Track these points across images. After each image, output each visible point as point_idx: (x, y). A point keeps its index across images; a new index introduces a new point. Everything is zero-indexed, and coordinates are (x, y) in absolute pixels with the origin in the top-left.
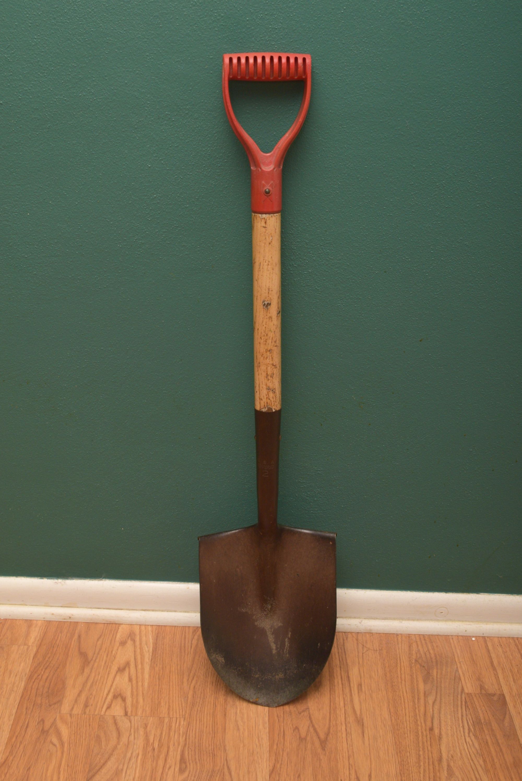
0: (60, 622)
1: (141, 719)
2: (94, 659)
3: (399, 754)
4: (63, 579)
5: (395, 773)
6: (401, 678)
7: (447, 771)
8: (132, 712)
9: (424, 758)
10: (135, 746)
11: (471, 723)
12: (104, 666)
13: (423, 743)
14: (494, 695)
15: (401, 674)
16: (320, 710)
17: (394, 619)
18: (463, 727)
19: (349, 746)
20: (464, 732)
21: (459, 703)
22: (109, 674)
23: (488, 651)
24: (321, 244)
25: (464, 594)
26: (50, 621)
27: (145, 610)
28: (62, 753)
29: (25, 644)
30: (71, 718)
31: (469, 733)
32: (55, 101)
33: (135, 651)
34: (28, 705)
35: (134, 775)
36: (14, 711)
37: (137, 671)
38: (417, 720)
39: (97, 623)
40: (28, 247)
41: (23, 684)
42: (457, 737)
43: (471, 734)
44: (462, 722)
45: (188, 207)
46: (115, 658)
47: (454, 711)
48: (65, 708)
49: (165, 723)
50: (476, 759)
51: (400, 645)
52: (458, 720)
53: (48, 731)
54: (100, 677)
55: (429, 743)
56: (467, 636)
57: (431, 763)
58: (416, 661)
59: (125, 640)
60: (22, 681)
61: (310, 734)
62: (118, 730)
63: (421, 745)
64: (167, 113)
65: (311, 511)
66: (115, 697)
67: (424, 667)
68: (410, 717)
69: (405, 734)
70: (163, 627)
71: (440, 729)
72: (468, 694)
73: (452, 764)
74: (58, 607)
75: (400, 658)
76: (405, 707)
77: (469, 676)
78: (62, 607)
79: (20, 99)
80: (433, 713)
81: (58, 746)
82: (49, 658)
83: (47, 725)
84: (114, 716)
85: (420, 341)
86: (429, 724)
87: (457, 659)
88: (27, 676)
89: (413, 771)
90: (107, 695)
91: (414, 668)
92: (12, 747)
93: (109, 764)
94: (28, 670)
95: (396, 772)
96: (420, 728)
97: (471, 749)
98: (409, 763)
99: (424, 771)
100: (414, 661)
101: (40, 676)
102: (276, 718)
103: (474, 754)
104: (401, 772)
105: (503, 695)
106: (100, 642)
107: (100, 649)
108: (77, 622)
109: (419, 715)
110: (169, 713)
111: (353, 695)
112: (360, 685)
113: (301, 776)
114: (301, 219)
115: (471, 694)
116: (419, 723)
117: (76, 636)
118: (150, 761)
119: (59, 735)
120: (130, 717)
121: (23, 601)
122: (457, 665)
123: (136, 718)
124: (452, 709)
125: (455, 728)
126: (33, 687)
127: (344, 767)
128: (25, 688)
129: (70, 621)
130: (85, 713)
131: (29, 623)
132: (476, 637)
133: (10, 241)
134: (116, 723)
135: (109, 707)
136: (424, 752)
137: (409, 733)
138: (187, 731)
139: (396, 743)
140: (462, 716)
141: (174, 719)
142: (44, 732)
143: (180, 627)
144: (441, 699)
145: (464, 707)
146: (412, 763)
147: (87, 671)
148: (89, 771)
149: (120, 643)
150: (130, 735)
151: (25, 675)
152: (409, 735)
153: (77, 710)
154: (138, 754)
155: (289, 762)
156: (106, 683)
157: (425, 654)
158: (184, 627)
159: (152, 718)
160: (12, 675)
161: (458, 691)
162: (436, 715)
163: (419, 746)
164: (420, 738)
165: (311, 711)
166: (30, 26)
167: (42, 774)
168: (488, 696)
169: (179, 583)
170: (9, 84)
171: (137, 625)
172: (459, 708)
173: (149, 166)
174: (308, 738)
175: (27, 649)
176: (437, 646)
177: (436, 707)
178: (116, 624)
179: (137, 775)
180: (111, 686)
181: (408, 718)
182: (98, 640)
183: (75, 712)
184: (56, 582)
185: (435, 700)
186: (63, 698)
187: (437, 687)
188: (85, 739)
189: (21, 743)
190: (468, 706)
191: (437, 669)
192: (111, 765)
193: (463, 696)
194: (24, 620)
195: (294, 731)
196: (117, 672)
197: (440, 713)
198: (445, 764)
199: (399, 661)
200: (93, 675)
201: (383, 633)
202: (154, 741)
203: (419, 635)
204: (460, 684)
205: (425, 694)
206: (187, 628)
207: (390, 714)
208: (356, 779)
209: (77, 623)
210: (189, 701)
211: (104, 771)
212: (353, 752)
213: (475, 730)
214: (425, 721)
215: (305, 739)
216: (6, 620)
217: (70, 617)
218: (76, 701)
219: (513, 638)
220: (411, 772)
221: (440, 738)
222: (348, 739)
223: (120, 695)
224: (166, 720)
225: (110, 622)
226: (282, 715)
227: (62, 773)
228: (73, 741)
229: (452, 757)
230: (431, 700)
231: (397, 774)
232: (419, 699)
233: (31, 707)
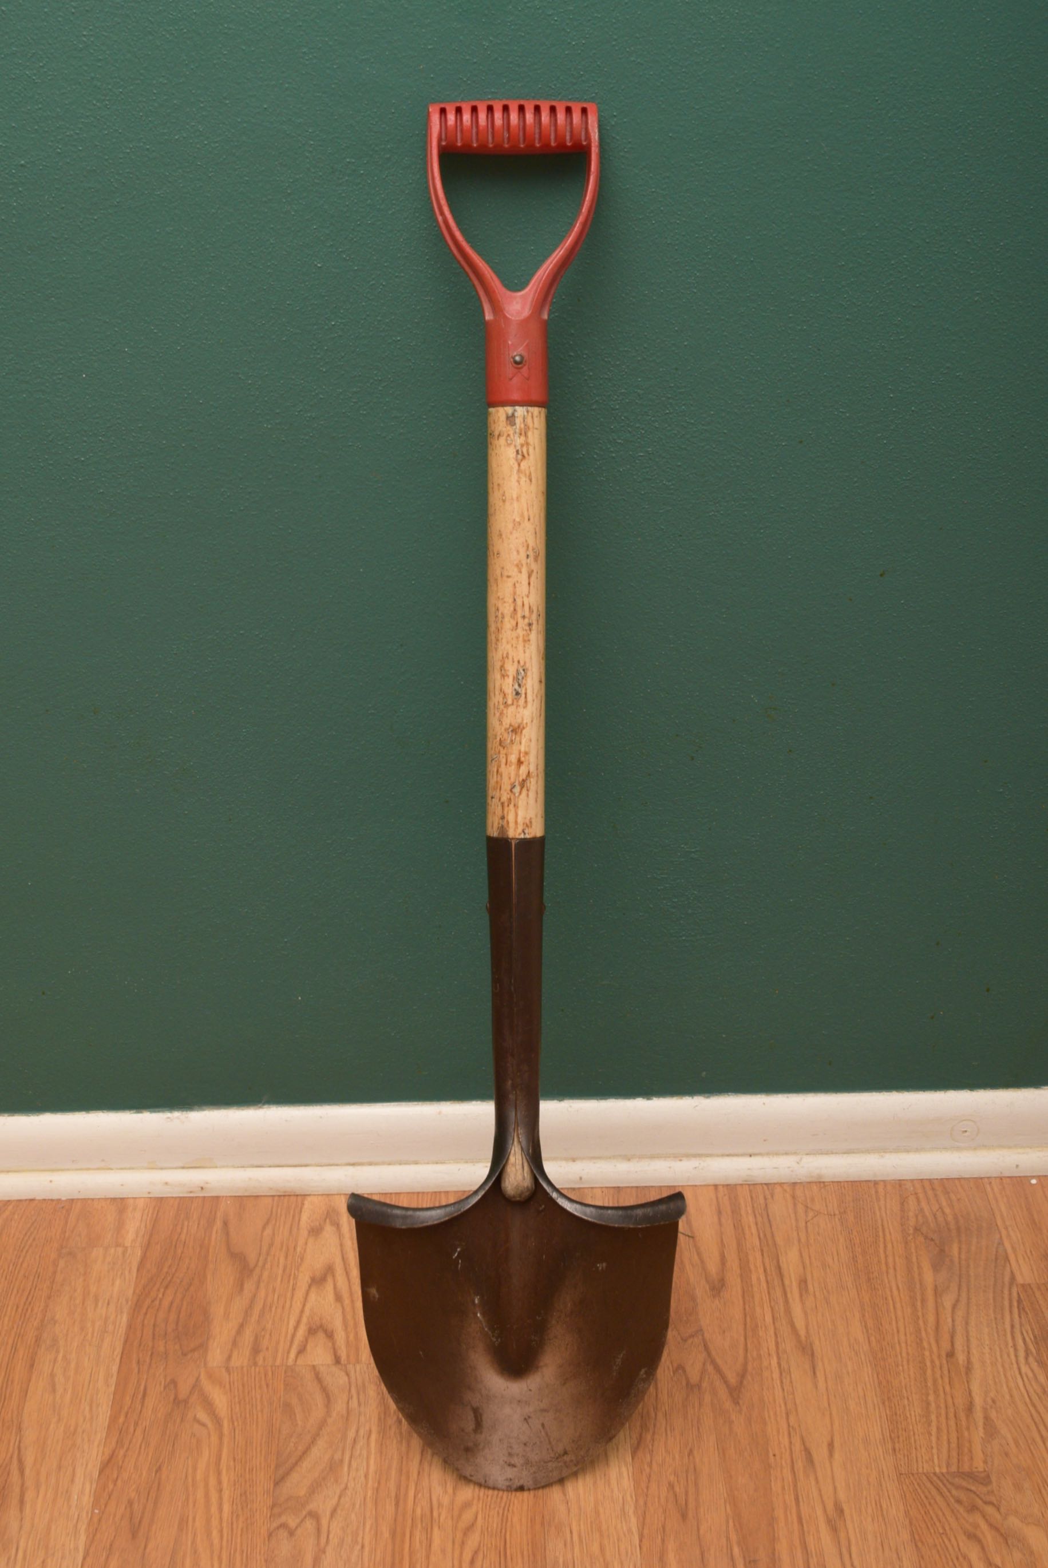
0: (181, 1198)
1: (368, 1368)
2: (260, 1264)
3: (887, 1403)
4: (183, 1111)
5: (881, 1437)
6: (887, 1264)
7: (984, 1428)
8: (348, 1356)
9: (938, 1407)
10: (362, 1419)
11: (1031, 1339)
12: (282, 1277)
13: (935, 1381)
15: (886, 1257)
16: (724, 1332)
17: (868, 1151)
18: (1015, 1346)
19: (786, 1394)
20: (1016, 1356)
21: (1006, 1303)
22: (294, 1289)
24: (670, 396)
25: (1009, 1089)
26: (162, 1198)
27: (353, 1164)
28: (221, 1437)
29: (118, 1245)
30: (230, 1374)
31: (1026, 1358)
32: (128, 153)
34: (141, 1355)
35: (365, 1469)
36: (115, 1369)
37: (349, 1283)
38: (921, 1340)
39: (257, 1196)
40: (85, 442)
41: (125, 1318)
42: (1003, 1366)
43: (1031, 1359)
44: (1013, 1338)
45: (399, 341)
46: (302, 1259)
47: (996, 1319)
48: (216, 1356)
50: (1042, 1402)
51: (882, 1202)
52: (1005, 1335)
53: (186, 1401)
54: (276, 1296)
55: (946, 1380)
56: (1020, 1177)
57: (951, 1415)
58: (916, 1229)
59: (320, 1225)
60: (122, 1312)
61: (707, 1377)
62: (324, 1390)
63: (930, 1384)
64: (348, 160)
65: (681, 937)
66: (312, 1331)
67: (932, 1240)
68: (908, 1335)
69: (897, 1366)
70: (393, 1195)
71: (969, 1352)
72: (1023, 1286)
73: (993, 1414)
74: (176, 1168)
75: (883, 1226)
76: (896, 1318)
77: (1026, 1252)
78: (183, 1168)
79: (59, 153)
80: (953, 1326)
81: (210, 1424)
82: (170, 1267)
83: (184, 1390)
84: (314, 1367)
85: (881, 575)
86: (946, 1346)
87: (999, 1222)
88: (130, 1303)
89: (916, 1431)
90: (296, 1328)
91: (913, 1244)
92: (121, 1432)
93: (315, 1452)
94: (131, 1291)
95: (883, 1435)
96: (927, 1353)
97: (1031, 1385)
98: (907, 1417)
99: (939, 1429)
100: (911, 1231)
101: (157, 1302)
103: (1037, 1394)
104: (893, 1435)
106: (268, 1231)
107: (271, 1245)
108: (218, 1197)
109: (926, 1330)
111: (791, 1300)
112: (803, 1283)
113: (695, 1452)
114: (626, 349)
115: (1029, 1285)
116: (925, 1344)
117: (219, 1224)
118: (395, 1442)
119: (208, 1405)
120: (345, 1366)
121: (103, 1160)
122: (1000, 1233)
123: (358, 1367)
124: (993, 1315)
125: (998, 1349)
126: (146, 1322)
127: (778, 1432)
128: (130, 1327)
129: (201, 1195)
130: (255, 1364)
131: (120, 1204)
132: (1038, 1177)
133: (49, 431)
134: (318, 1378)
135: (302, 1351)
136: (937, 1396)
137: (905, 1363)
139: (880, 1383)
140: (1012, 1327)
142: (180, 1403)
143: (428, 1193)
144: (969, 1299)
145: (1015, 1310)
146: (913, 1418)
147: (249, 1286)
148: (277, 1467)
149: (309, 1232)
150: (350, 1397)
151: (127, 1301)
152: (906, 1367)
153: (239, 1360)
154: (370, 1431)
155: (668, 1429)
156: (291, 1306)
157: (935, 1215)
158: (435, 1192)
160: (100, 1304)
161: (1003, 1282)
162: (960, 1330)
163: (926, 1386)
164: (929, 1372)
165: (707, 1336)
166: (73, 13)
167: (186, 1477)
169: (420, 1103)
170: (36, 127)
171: (340, 1194)
172: (1007, 1313)
173: (319, 265)
174: (705, 1385)
175: (124, 1253)
176: (958, 1200)
177: (960, 1313)
178: (297, 1195)
179: (372, 1468)
180: (302, 1311)
181: (902, 1337)
182: (264, 1228)
183: (236, 1362)
184: (168, 1118)
185: (957, 1301)
186: (208, 1339)
187: (960, 1276)
188: (262, 1411)
189: (136, 1424)
190: (1024, 1309)
191: (960, 1242)
192: (319, 1452)
193: (1015, 1290)
194: (108, 1198)
195: (674, 1373)
196: (310, 1286)
197: (967, 1323)
198: (979, 1415)
199: (881, 1234)
200: (262, 1293)
201: (847, 1182)
203: (922, 1180)
204: (1008, 1269)
205: (936, 1290)
206: (443, 1195)
207: (867, 1331)
208: (803, 1453)
209: (217, 1199)
211: (306, 1464)
212: (795, 1404)
213: (1038, 1351)
214: (937, 1341)
215: (699, 1386)
216: (72, 1201)
217: (202, 1188)
218: (235, 1343)
220: (912, 1433)
221: (969, 1369)
222: (784, 1381)
223: (321, 1326)
225: (285, 1192)
227: (224, 1472)
228: (239, 1415)
229: (994, 1401)
230: (948, 1301)
231: (884, 1439)
232: (923, 1301)
233: (148, 1359)
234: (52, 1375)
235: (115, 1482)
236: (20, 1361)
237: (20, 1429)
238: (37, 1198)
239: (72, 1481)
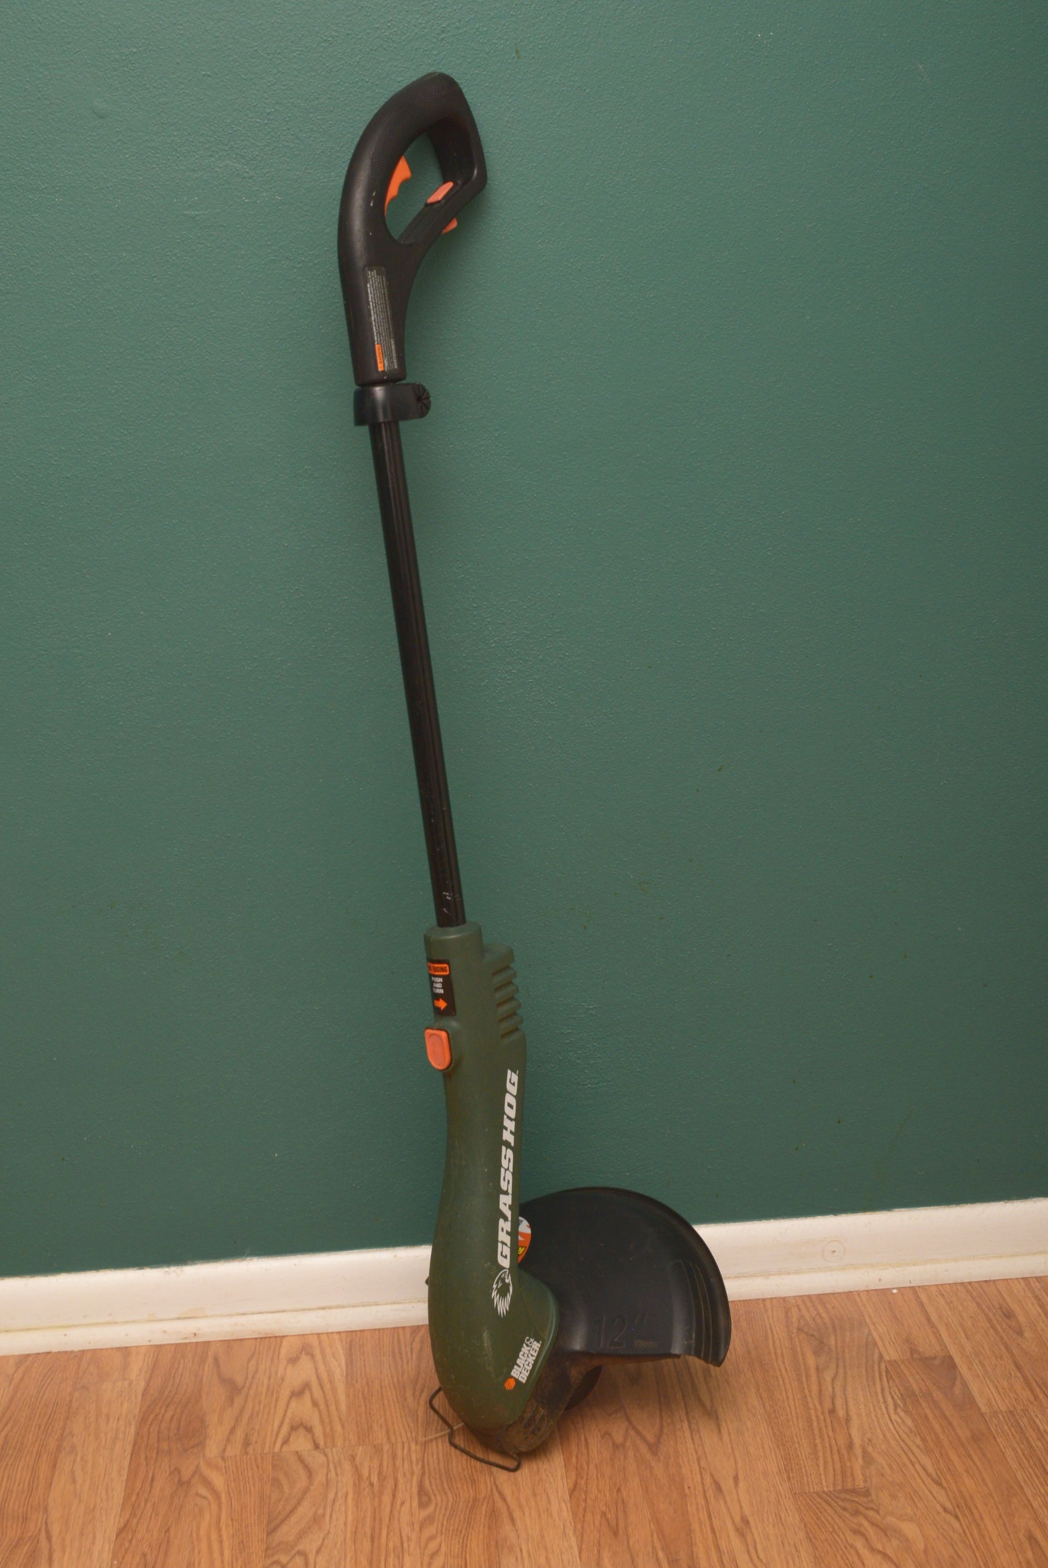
0: (177, 1345)
1: (342, 1450)
2: (247, 1385)
3: (781, 1447)
4: (178, 1266)
5: (778, 1470)
6: (776, 1354)
7: (863, 1459)
8: (325, 1442)
9: (824, 1447)
10: (340, 1485)
11: (898, 1397)
12: (267, 1393)
13: (820, 1430)
14: (935, 1358)
15: (775, 1349)
16: (642, 1408)
17: (755, 1274)
18: (885, 1402)
19: (696, 1446)
20: (887, 1408)
21: (877, 1374)
22: (277, 1401)
23: (921, 1304)
24: (549, 635)
25: (867, 1213)
26: (160, 1346)
27: (324, 1308)
28: (220, 1506)
29: (124, 1379)
30: (225, 1462)
31: (895, 1409)
32: (146, 467)
34: (148, 1453)
35: (344, 1519)
36: (126, 1464)
37: (324, 1393)
38: (807, 1403)
39: (242, 1340)
40: (109, 685)
41: (133, 1429)
42: (876, 1416)
43: (899, 1410)
44: (884, 1397)
45: (346, 600)
46: (283, 1379)
47: (868, 1385)
48: (212, 1449)
49: (385, 1451)
50: (910, 1438)
51: (770, 1313)
52: (877, 1396)
53: (189, 1482)
54: (262, 1406)
55: (830, 1428)
56: (883, 1289)
57: (835, 1451)
58: (800, 1330)
59: (297, 1355)
60: (130, 1424)
61: (629, 1439)
62: (306, 1467)
63: (816, 1432)
64: (306, 467)
65: (586, 1085)
66: (293, 1428)
67: (813, 1336)
68: (796, 1400)
69: (788, 1421)
70: (358, 1332)
71: (847, 1409)
72: (890, 1361)
73: (870, 1449)
74: (172, 1319)
75: (771, 1328)
76: (785, 1389)
77: (891, 1339)
78: (179, 1319)
79: (95, 468)
80: (834, 1392)
81: (210, 1497)
82: (170, 1391)
83: (186, 1475)
84: (297, 1452)
85: (720, 770)
86: (828, 1405)
87: (868, 1321)
88: (137, 1418)
89: (806, 1464)
90: (280, 1427)
91: (797, 1339)
92: (133, 1507)
93: (301, 1510)
94: (137, 1411)
95: (779, 1469)
96: (812, 1412)
97: (900, 1427)
98: (798, 1455)
99: (825, 1462)
100: (795, 1331)
101: (160, 1416)
103: (906, 1434)
104: (787, 1468)
105: (951, 1357)
106: (253, 1363)
107: (256, 1372)
108: (208, 1342)
109: (811, 1396)
110: (389, 1438)
113: (623, 1490)
114: (515, 600)
115: (895, 1361)
116: (811, 1406)
117: (210, 1360)
118: (368, 1499)
119: (208, 1484)
120: (324, 1450)
121: (110, 1315)
122: (869, 1328)
123: (334, 1450)
124: (866, 1383)
125: (871, 1405)
126: (151, 1430)
127: (691, 1472)
128: (137, 1434)
129: (194, 1340)
130: (247, 1453)
131: (125, 1352)
132: (899, 1289)
133: (82, 678)
134: (300, 1459)
135: (286, 1441)
136: (823, 1440)
137: (795, 1419)
138: (424, 1457)
139: (774, 1434)
140: (883, 1389)
141: (399, 1446)
142: (183, 1484)
143: (387, 1329)
144: (845, 1373)
145: (885, 1379)
146: (804, 1456)
147: (238, 1401)
148: (269, 1523)
149: (288, 1361)
150: (329, 1471)
151: (134, 1417)
152: (795, 1422)
153: (234, 1450)
154: (347, 1493)
155: (599, 1475)
156: (275, 1412)
157: (814, 1320)
158: (394, 1328)
159: (361, 1448)
160: (111, 1420)
161: (873, 1361)
162: (839, 1393)
163: (813, 1434)
164: (815, 1424)
166: (108, 368)
167: (191, 1534)
168: (926, 1362)
169: (379, 1249)
170: (79, 450)
171: (313, 1334)
172: (878, 1381)
173: (286, 545)
174: (628, 1444)
175: (130, 1384)
176: (833, 1308)
177: (838, 1383)
178: (277, 1337)
179: (350, 1518)
180: (285, 1415)
181: (792, 1402)
182: (249, 1361)
183: (230, 1452)
184: (166, 1272)
185: (836, 1374)
186: (205, 1438)
187: (837, 1359)
188: (254, 1485)
189: (146, 1501)
190: (891, 1377)
191: (836, 1335)
192: (305, 1510)
193: (883, 1365)
194: (114, 1348)
195: (602, 1438)
196: (290, 1398)
197: (845, 1390)
198: (858, 1451)
199: (770, 1334)
200: (250, 1404)
201: (740, 1301)
202: (370, 1474)
203: (802, 1296)
204: (877, 1351)
205: (817, 1369)
206: (400, 1330)
208: (713, 1485)
209: (208, 1343)
210: (420, 1420)
211: (293, 1519)
212: (705, 1452)
213: (905, 1404)
214: (821, 1403)
215: (623, 1446)
216: (83, 1351)
217: (195, 1334)
218: (228, 1440)
219: (962, 1284)
220: (803, 1466)
221: (848, 1420)
222: (694, 1437)
223: (302, 1424)
224: (386, 1447)
225: (266, 1334)
227: (224, 1528)
228: (234, 1489)
229: (870, 1440)
231: (780, 1472)
232: (808, 1377)
233: (154, 1456)
234: (72, 1472)
235: (130, 1541)
236: (44, 1463)
237: (46, 1510)
238: (53, 1351)
239: (93, 1543)
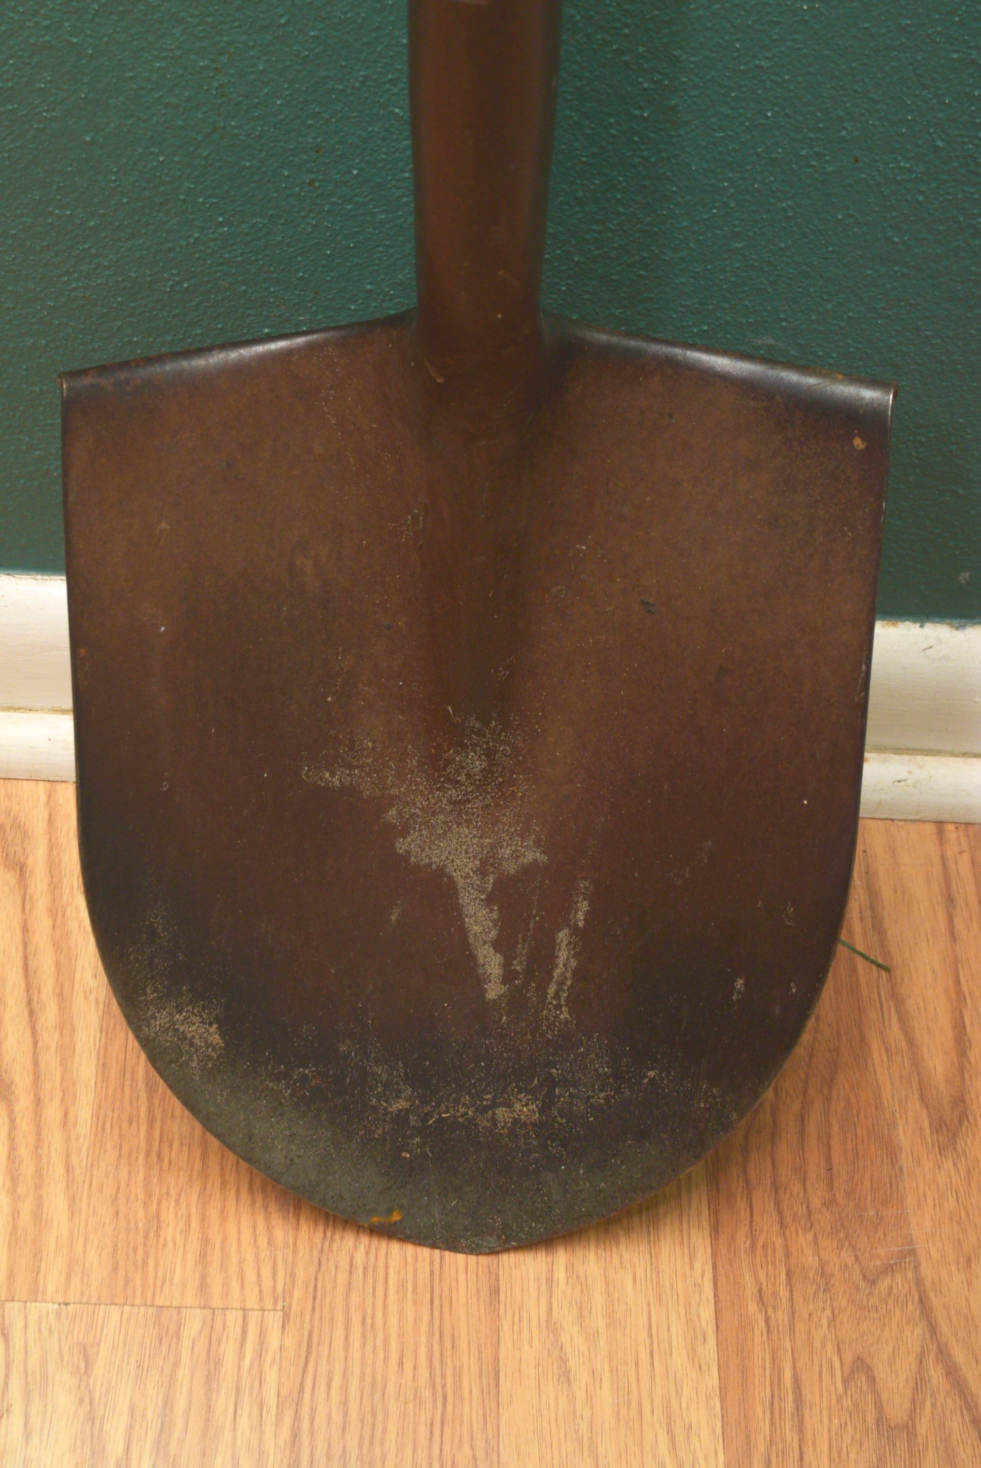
33: (25, 929)
102: (753, 1307)
226: (783, 1293)
